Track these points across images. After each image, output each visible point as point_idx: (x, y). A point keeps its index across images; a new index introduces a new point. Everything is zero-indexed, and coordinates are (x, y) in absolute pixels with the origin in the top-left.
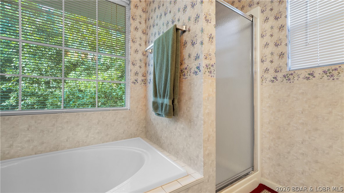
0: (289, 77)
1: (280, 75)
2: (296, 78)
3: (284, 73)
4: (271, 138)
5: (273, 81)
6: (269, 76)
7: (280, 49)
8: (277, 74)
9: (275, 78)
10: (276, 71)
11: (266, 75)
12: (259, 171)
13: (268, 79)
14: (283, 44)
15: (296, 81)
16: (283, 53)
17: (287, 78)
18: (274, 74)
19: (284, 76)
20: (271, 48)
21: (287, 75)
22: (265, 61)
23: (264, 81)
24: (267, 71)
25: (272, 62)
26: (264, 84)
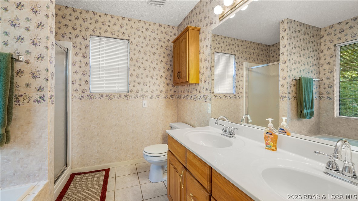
0: (90, 96)
1: (85, 95)
2: (94, 98)
3: (88, 93)
4: (79, 138)
5: (81, 98)
6: (78, 94)
7: (86, 78)
8: (83, 94)
9: (82, 96)
10: (83, 92)
11: (75, 94)
12: (70, 165)
13: (77, 97)
14: (88, 75)
15: (94, 100)
16: (87, 81)
17: (89, 97)
18: (82, 94)
19: (88, 96)
20: (79, 75)
21: (90, 95)
22: (75, 83)
23: (74, 98)
24: (76, 91)
25: (80, 85)
26: (74, 100)
